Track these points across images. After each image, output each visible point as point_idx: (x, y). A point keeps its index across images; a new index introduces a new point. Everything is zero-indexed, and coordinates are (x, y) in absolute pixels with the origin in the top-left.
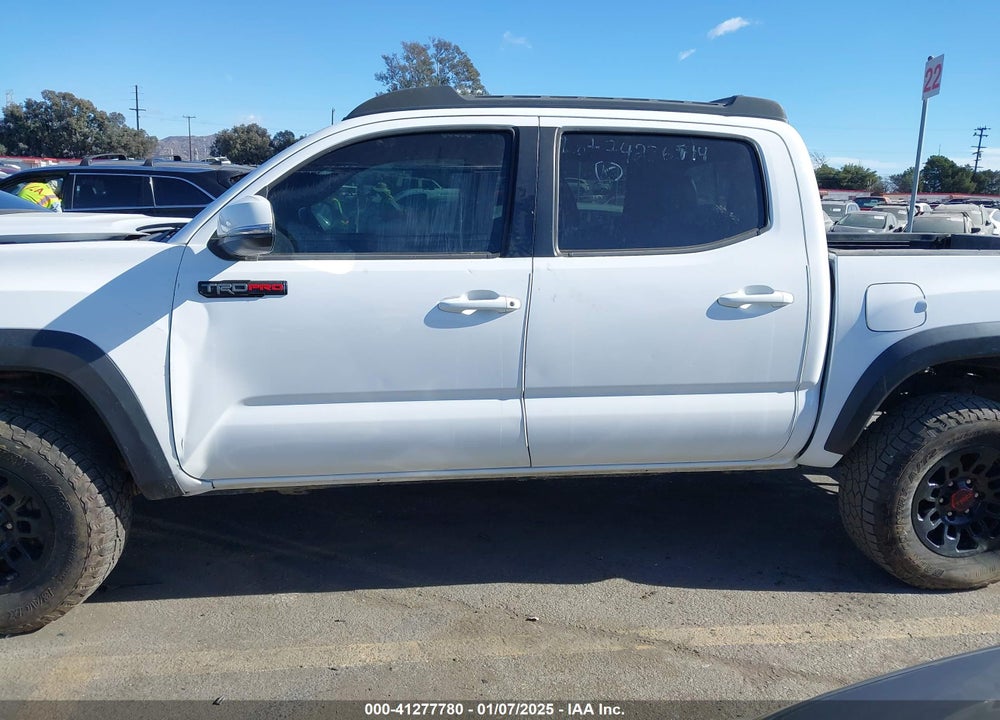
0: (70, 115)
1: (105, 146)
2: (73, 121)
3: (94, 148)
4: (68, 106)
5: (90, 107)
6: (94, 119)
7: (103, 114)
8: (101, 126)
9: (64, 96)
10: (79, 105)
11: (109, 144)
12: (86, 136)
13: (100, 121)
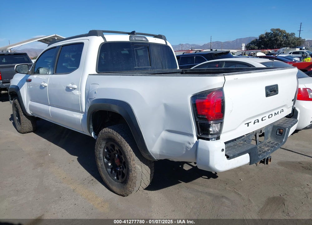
0: (278, 35)
1: (287, 44)
2: (278, 37)
3: (283, 45)
4: (278, 32)
5: (284, 32)
6: (285, 36)
7: (288, 33)
8: (287, 37)
9: (277, 30)
10: (281, 32)
11: (288, 43)
12: (282, 41)
13: (287, 36)
